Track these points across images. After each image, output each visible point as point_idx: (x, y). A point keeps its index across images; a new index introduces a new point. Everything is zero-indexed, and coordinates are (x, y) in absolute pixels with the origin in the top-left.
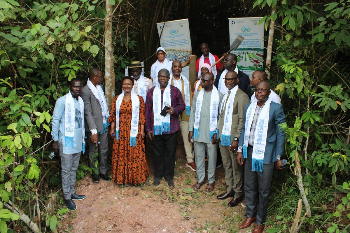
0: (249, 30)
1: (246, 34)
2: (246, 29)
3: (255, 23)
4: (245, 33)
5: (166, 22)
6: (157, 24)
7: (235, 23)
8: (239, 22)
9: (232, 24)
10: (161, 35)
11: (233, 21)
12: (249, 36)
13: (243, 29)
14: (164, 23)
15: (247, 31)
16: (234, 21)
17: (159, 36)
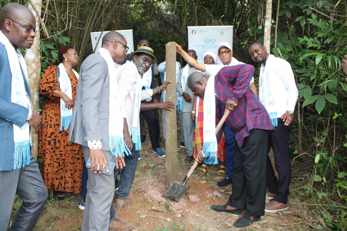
0: (214, 40)
1: (210, 46)
2: (210, 40)
3: (221, 33)
4: (208, 44)
5: (104, 32)
6: (91, 33)
7: (196, 32)
8: (202, 31)
9: (193, 33)
10: (96, 48)
11: (193, 31)
12: (214, 48)
13: (206, 40)
14: (100, 32)
15: (211, 42)
16: (195, 30)
17: (93, 49)
